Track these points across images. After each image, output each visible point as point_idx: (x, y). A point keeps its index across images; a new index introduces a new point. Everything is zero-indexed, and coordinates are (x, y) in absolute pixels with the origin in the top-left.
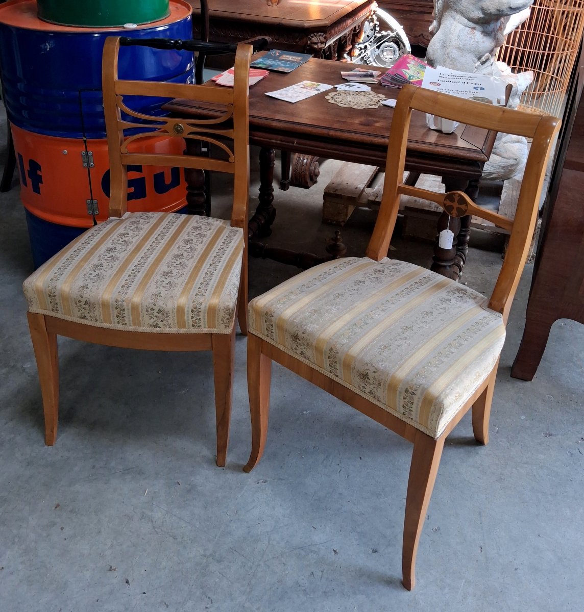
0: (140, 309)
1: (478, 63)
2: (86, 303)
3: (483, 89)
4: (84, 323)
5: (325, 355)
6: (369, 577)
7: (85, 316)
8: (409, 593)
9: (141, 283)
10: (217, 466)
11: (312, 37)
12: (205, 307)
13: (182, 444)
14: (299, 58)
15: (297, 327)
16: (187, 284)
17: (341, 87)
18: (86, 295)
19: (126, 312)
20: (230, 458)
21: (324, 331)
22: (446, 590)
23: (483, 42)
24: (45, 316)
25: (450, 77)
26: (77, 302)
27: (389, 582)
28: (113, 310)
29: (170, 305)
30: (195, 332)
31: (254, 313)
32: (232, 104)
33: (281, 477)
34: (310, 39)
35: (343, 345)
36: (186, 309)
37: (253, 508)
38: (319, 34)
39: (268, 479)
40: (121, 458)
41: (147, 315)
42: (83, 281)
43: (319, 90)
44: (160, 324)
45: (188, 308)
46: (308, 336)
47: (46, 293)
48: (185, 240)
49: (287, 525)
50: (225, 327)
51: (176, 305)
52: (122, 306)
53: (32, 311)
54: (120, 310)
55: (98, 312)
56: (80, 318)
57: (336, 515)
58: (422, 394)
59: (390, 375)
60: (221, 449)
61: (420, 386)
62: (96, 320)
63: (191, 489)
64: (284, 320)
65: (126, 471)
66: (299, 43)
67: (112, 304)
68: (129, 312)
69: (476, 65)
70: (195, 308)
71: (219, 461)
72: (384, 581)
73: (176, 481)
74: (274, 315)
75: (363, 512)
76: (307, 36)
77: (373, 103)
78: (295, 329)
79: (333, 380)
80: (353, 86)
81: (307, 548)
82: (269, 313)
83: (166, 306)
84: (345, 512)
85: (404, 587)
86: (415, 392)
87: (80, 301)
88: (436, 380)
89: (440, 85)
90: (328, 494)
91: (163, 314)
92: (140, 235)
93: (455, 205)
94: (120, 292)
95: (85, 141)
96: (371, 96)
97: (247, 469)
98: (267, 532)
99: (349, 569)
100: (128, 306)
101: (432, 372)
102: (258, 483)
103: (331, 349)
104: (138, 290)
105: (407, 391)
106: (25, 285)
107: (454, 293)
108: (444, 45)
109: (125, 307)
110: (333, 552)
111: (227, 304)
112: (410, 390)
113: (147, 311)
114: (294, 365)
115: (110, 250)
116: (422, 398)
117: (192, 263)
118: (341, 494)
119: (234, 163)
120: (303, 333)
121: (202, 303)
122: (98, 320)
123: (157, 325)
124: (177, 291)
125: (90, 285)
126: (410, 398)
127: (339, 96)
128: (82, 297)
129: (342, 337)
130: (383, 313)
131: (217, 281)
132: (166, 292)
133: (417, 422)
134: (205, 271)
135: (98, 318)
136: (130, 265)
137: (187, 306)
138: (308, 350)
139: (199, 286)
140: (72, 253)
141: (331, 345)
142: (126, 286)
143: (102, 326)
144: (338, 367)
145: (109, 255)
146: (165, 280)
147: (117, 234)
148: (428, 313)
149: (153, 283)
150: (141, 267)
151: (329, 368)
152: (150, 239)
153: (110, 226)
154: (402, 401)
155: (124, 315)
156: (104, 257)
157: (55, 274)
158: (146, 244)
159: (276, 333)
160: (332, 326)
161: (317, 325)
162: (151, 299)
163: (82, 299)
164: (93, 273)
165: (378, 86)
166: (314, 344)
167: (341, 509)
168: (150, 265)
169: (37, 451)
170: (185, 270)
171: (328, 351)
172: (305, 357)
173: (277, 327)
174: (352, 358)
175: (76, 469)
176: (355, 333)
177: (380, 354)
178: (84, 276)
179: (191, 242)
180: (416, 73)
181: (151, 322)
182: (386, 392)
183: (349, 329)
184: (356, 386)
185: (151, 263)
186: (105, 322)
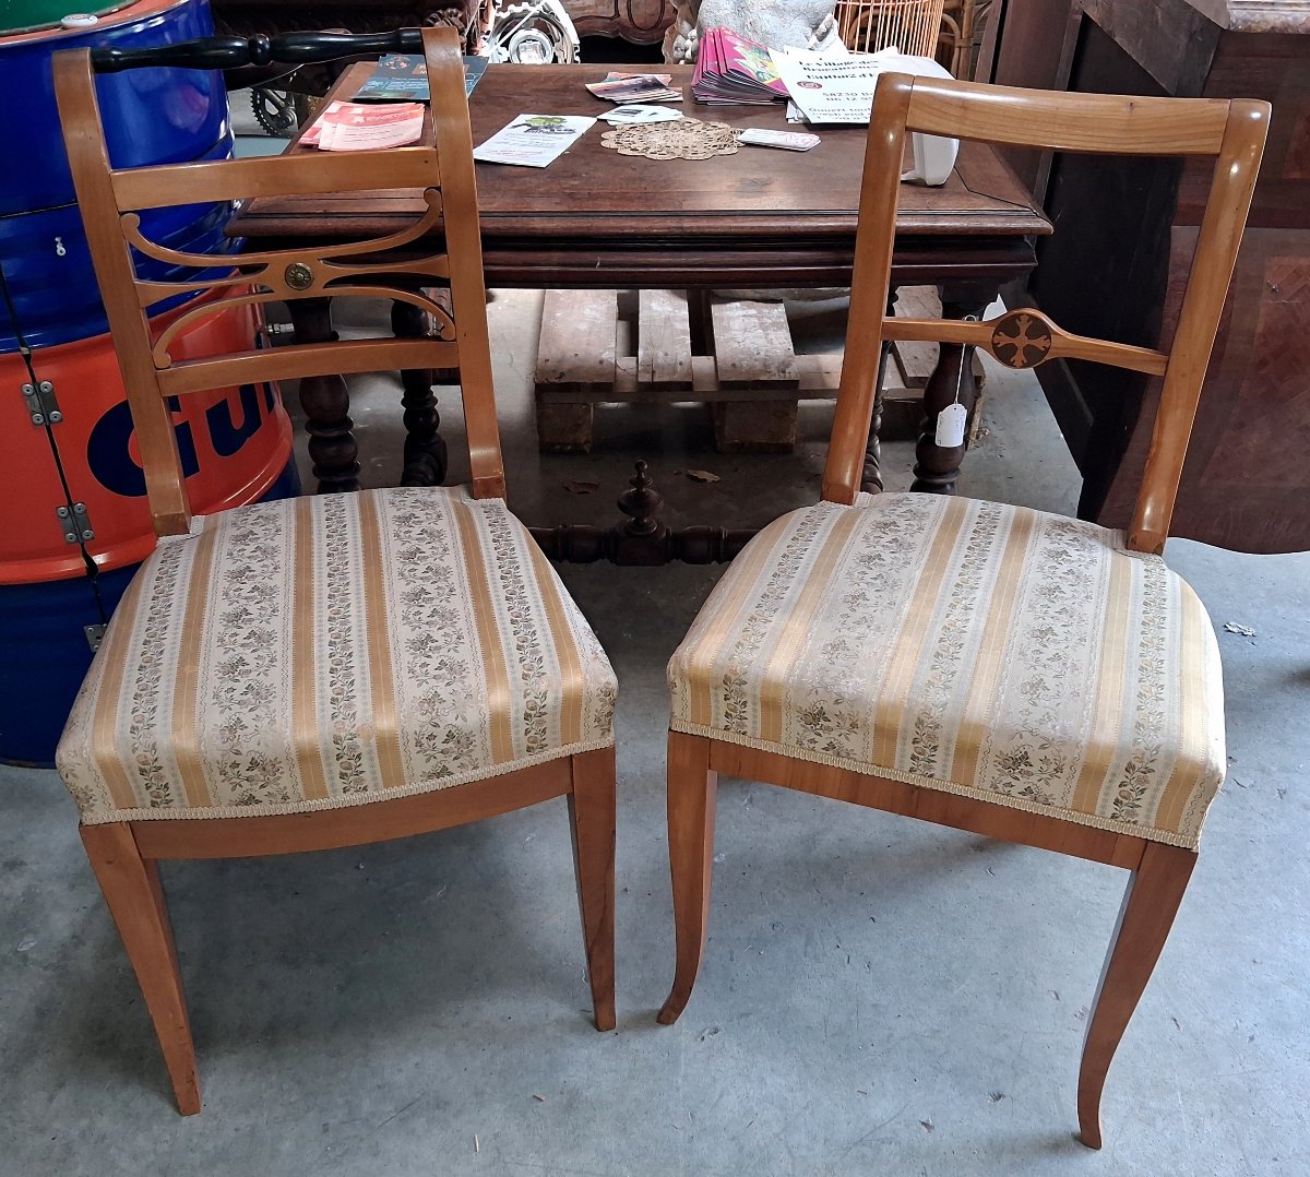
0: (400, 742)
1: (814, 39)
2: (254, 764)
4: (250, 814)
5: (904, 739)
6: (1013, 1150)
7: (252, 798)
8: (1100, 1153)
9: (375, 681)
10: (599, 1030)
12: (556, 699)
15: (817, 693)
16: (487, 656)
17: (615, 118)
18: (249, 746)
19: (364, 760)
20: (622, 1005)
21: (884, 685)
24: (132, 824)
26: (228, 769)
27: (1055, 1146)
28: (329, 765)
29: (473, 717)
30: (533, 763)
31: (687, 686)
33: (742, 1011)
35: (944, 706)
36: (512, 716)
37: (722, 1095)
38: (449, 11)
39: (716, 1024)
40: (382, 1086)
41: (420, 755)
42: (222, 712)
43: (571, 132)
44: (452, 766)
45: (517, 713)
46: (852, 706)
47: (130, 767)
49: (807, 1106)
50: (603, 733)
51: (487, 714)
52: (352, 748)
53: (95, 822)
54: (349, 762)
55: (289, 780)
56: (237, 805)
57: (889, 1051)
58: (1167, 766)
59: (1084, 743)
60: (603, 992)
61: (1158, 747)
62: (285, 798)
63: (571, 1102)
64: (777, 686)
65: (407, 1112)
67: (327, 752)
68: (372, 759)
69: (810, 42)
70: (531, 709)
71: (601, 1018)
73: (530, 1095)
74: (749, 678)
77: (722, 144)
78: (813, 698)
79: (919, 788)
80: (638, 111)
81: (870, 1137)
82: (733, 677)
83: (465, 720)
84: (903, 1039)
85: (1085, 1144)
86: (1150, 766)
87: (235, 765)
89: (820, 86)
90: (851, 1014)
91: (459, 742)
92: (281, 565)
93: (1021, 341)
94: (334, 716)
95: (27, 358)
96: (699, 127)
97: (668, 1015)
98: (777, 1135)
99: (970, 1149)
100: (368, 745)
101: (1160, 714)
102: (703, 1039)
103: (920, 723)
104: (376, 701)
105: (1130, 768)
106: (65, 761)
107: (1057, 535)
109: (362, 750)
110: (924, 1128)
111: (603, 680)
112: (1138, 765)
113: (419, 744)
114: (807, 778)
115: (236, 618)
116: (1169, 774)
117: (462, 604)
118: (874, 1006)
119: (455, 340)
120: (837, 702)
121: (546, 692)
122: (288, 797)
123: (445, 771)
124: (476, 679)
125: (247, 719)
126: (1139, 781)
127: (631, 139)
128: (238, 753)
129: (932, 690)
130: (973, 615)
131: (549, 632)
132: (450, 689)
133: (1149, 827)
134: (508, 616)
135: (289, 791)
136: (316, 643)
137: (512, 711)
138: (852, 736)
139: (517, 655)
140: (141, 648)
141: (916, 713)
142: (341, 698)
143: (303, 807)
144: (939, 754)
145: (244, 632)
146: (428, 660)
147: (221, 576)
148: (1051, 592)
149: (405, 674)
150: (346, 641)
151: (909, 763)
152: (316, 571)
153: (187, 560)
154: (1115, 793)
155: (359, 769)
156: (233, 639)
157: (133, 712)
158: (316, 584)
159: (753, 719)
160: (893, 672)
161: (861, 676)
162: (423, 714)
163: (238, 759)
164: (235, 685)
165: (688, 104)
166: (872, 720)
167: (892, 1035)
168: (365, 633)
169: (168, 1138)
170: (458, 626)
171: (912, 728)
172: (838, 754)
173: (759, 708)
174: (979, 728)
175: (286, 1146)
176: (953, 673)
177: (1035, 704)
178: (215, 701)
179: (418, 555)
180: (760, 65)
181: (429, 768)
182: (1074, 783)
183: (933, 668)
184: (987, 785)
185: (365, 628)
186: (310, 796)
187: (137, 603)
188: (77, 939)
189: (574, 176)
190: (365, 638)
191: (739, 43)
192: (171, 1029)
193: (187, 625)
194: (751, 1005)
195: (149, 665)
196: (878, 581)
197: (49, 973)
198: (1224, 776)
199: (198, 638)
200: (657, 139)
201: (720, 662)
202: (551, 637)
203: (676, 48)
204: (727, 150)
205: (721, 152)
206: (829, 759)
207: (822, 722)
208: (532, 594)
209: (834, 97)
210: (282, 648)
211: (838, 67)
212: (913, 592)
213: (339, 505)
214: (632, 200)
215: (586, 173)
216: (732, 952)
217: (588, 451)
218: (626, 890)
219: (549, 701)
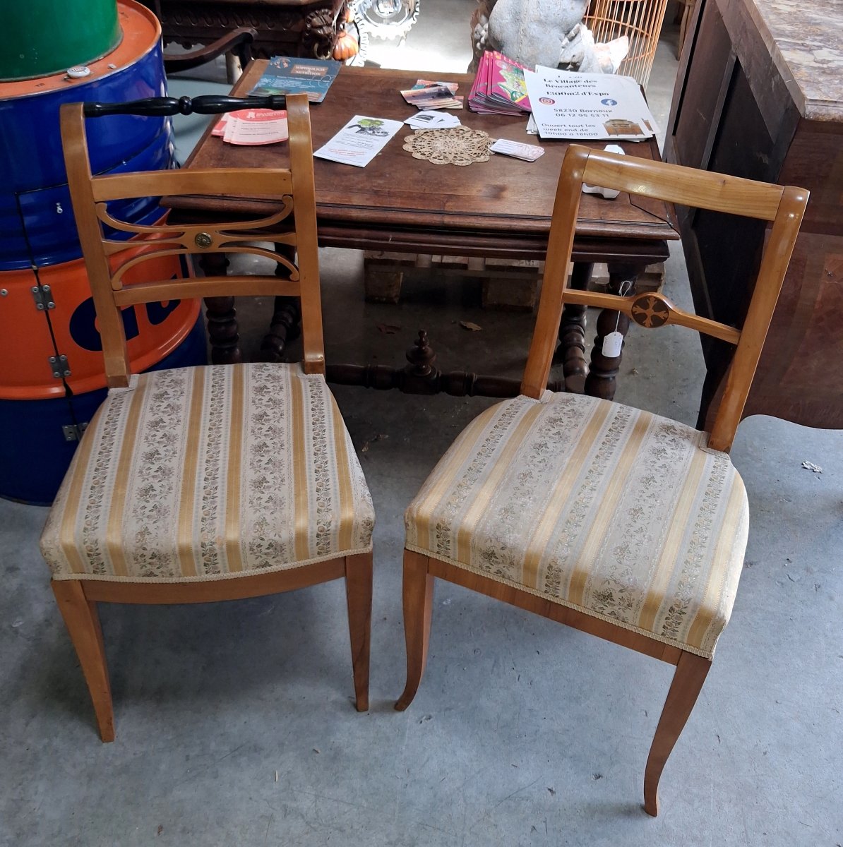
0: (241, 548)
1: (566, 40)
2: (154, 556)
3: (614, 103)
4: (150, 582)
5: (541, 575)
6: (602, 813)
7: (152, 573)
8: (655, 819)
9: (229, 508)
10: (358, 711)
11: (312, 17)
12: (336, 526)
13: (300, 691)
14: (323, 69)
15: (491, 541)
16: (297, 495)
17: (414, 122)
18: (152, 546)
19: (219, 557)
20: (373, 696)
21: (532, 540)
22: (696, 804)
23: (572, 8)
24: (81, 581)
25: (560, 84)
26: (138, 557)
27: (628, 812)
28: (198, 559)
29: (286, 535)
30: (321, 561)
31: (416, 527)
32: (291, 196)
33: (448, 706)
34: (310, 21)
35: (566, 558)
36: (309, 534)
37: (428, 760)
38: (323, 11)
39: (431, 714)
40: (222, 735)
41: (252, 555)
42: (137, 522)
43: (386, 134)
44: (271, 561)
45: (312, 533)
46: (511, 552)
47: (82, 552)
48: (256, 416)
49: (479, 772)
50: (365, 545)
51: (294, 533)
52: (212, 550)
53: (60, 579)
54: (209, 556)
55: (173, 565)
56: (144, 576)
57: (535, 741)
58: (694, 611)
59: (645, 592)
60: (362, 689)
61: (689, 600)
62: (171, 575)
63: (336, 756)
64: (468, 534)
65: (236, 753)
66: (292, 28)
67: (197, 551)
68: (223, 557)
69: (564, 43)
70: (321, 532)
71: (359, 703)
72: (622, 812)
73: (311, 748)
74: (452, 527)
75: (567, 728)
76: (304, 17)
77: (480, 152)
78: (489, 544)
79: (550, 601)
80: (432, 117)
81: (515, 795)
82: (442, 525)
83: (280, 536)
84: (546, 733)
85: (648, 813)
86: (684, 610)
87: (143, 556)
88: (706, 588)
89: (554, 102)
90: (516, 714)
91: (276, 549)
92: (182, 418)
93: (650, 312)
94: (202, 530)
95: (36, 272)
96: (468, 135)
97: (401, 705)
98: (458, 789)
99: (576, 809)
100: (221, 549)
101: (696, 576)
102: (421, 722)
103: (550, 567)
104: (229, 521)
105: (672, 610)
106: (44, 546)
107: (663, 436)
108: (517, 18)
109: (218, 551)
110: (549, 792)
111: (366, 516)
112: (677, 609)
113: (251, 549)
115: (151, 456)
116: (695, 616)
117: (286, 456)
118: (531, 710)
119: (299, 281)
120: (502, 549)
121: (330, 522)
122: (175, 574)
123: (267, 564)
124: (288, 511)
125: (152, 528)
126: (677, 618)
127: (422, 144)
128: (145, 549)
129: (560, 546)
130: (595, 494)
131: (337, 480)
132: (273, 516)
133: (683, 643)
134: (314, 467)
135: (174, 571)
136: (196, 479)
137: (309, 531)
138: (511, 568)
139: (316, 495)
140: (93, 474)
141: (549, 561)
142: (208, 518)
143: (181, 580)
144: (561, 587)
145: (155, 467)
146: (262, 495)
147: (145, 424)
148: (649, 480)
149: (247, 504)
150: (215, 478)
151: (544, 588)
152: (202, 425)
153: (125, 409)
154: (663, 622)
155: (216, 562)
156: (148, 472)
157: (86, 518)
158: (201, 435)
159: (454, 550)
160: (539, 531)
161: (518, 533)
162: (255, 532)
163: (145, 552)
164: (146, 504)
165: (465, 112)
166: (522, 561)
167: (539, 730)
168: (226, 473)
169: (94, 755)
170: (283, 472)
171: (546, 569)
172: (503, 577)
173: (457, 544)
174: (585, 575)
175: (163, 767)
176: (575, 536)
177: (620, 563)
178: (134, 514)
179: (265, 417)
180: (516, 85)
181: (257, 562)
182: (639, 613)
183: (563, 531)
184: (589, 607)
185: (227, 469)
186: (186, 574)
187: (93, 439)
188: (48, 622)
189: (381, 176)
190: (226, 476)
191: (504, 67)
192: (99, 691)
193: (122, 460)
194: (453, 703)
195: (97, 486)
196: (541, 464)
197: (30, 643)
198: (728, 621)
199: (127, 469)
200: (439, 145)
201: (436, 515)
202: (338, 484)
203: (476, 32)
204: (482, 159)
205: (478, 159)
206: (497, 579)
207: (493, 559)
208: (330, 451)
209: (560, 113)
210: (176, 480)
211: (569, 84)
212: (561, 473)
213: (221, 375)
214: (413, 199)
215: (390, 174)
216: (446, 666)
217: (397, 302)
218: (385, 619)
219: (332, 527)
